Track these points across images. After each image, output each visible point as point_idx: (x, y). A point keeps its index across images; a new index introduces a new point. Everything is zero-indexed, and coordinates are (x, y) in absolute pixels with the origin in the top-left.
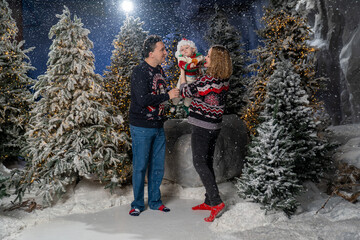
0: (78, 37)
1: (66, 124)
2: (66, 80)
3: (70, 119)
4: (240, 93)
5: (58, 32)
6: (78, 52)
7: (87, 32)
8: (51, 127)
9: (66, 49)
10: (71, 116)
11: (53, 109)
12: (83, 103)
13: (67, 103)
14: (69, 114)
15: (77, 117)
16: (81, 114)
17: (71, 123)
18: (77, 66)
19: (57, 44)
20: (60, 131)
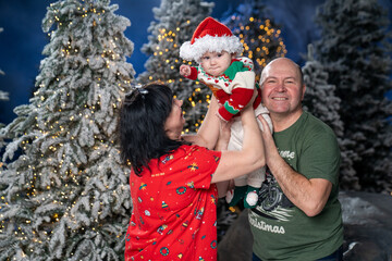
0: (106, 34)
1: (73, 218)
2: (76, 123)
3: (82, 209)
4: (380, 130)
5: (64, 19)
6: (105, 65)
7: (125, 23)
8: (39, 222)
9: (79, 58)
10: (84, 201)
11: (45, 183)
12: (109, 174)
13: (75, 171)
14: (79, 194)
15: (96, 205)
16: (106, 199)
17: (83, 217)
18: (101, 94)
19: (60, 45)
20: (59, 234)
